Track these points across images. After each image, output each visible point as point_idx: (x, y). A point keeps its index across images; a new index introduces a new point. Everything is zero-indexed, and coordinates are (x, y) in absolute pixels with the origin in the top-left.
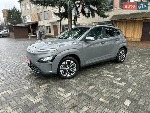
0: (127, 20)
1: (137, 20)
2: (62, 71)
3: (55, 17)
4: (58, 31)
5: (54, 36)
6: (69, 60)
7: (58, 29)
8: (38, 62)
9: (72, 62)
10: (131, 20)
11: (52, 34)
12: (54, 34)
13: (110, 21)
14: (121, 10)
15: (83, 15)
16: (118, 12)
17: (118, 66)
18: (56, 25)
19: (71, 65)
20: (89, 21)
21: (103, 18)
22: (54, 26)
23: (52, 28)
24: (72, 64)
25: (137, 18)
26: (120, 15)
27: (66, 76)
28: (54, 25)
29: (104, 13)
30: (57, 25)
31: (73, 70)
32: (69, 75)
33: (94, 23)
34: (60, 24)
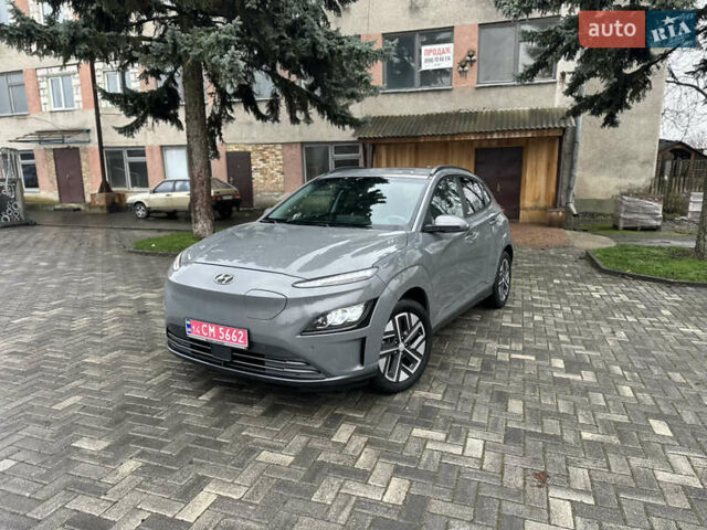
0: (422, 140)
1: (456, 139)
2: (384, 360)
3: (63, 108)
4: (85, 179)
5: (61, 201)
6: (406, 314)
7: (83, 169)
8: (303, 332)
9: (414, 318)
10: (438, 139)
11: (47, 191)
12: (60, 196)
13: (355, 139)
14: (392, 96)
15: (246, 109)
16: (381, 106)
17: (506, 321)
18: (72, 145)
19: (409, 333)
20: (255, 134)
21: (344, 129)
22: (54, 150)
23: (47, 161)
24: (412, 328)
25: (459, 134)
26: (388, 117)
27: (394, 380)
28: (59, 146)
29: (347, 106)
30: (77, 149)
31: (414, 351)
32: (404, 376)
33: (280, 147)
34: (94, 145)
